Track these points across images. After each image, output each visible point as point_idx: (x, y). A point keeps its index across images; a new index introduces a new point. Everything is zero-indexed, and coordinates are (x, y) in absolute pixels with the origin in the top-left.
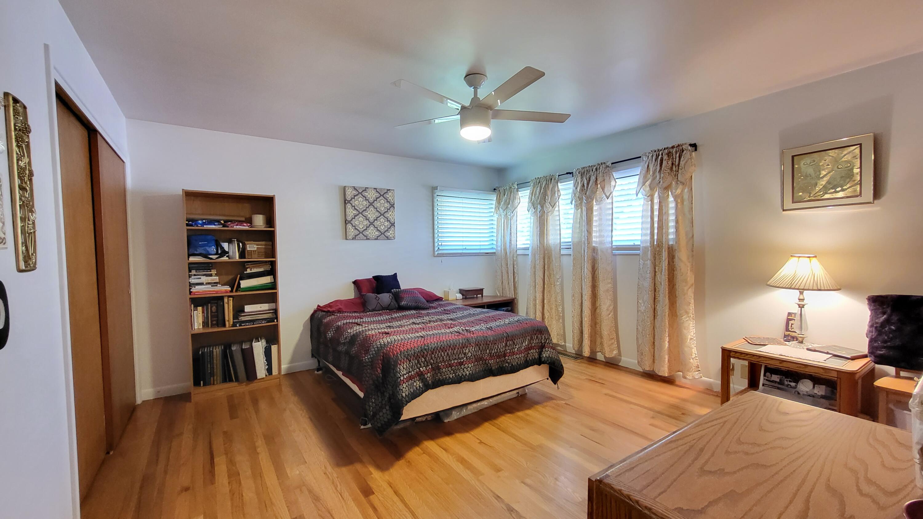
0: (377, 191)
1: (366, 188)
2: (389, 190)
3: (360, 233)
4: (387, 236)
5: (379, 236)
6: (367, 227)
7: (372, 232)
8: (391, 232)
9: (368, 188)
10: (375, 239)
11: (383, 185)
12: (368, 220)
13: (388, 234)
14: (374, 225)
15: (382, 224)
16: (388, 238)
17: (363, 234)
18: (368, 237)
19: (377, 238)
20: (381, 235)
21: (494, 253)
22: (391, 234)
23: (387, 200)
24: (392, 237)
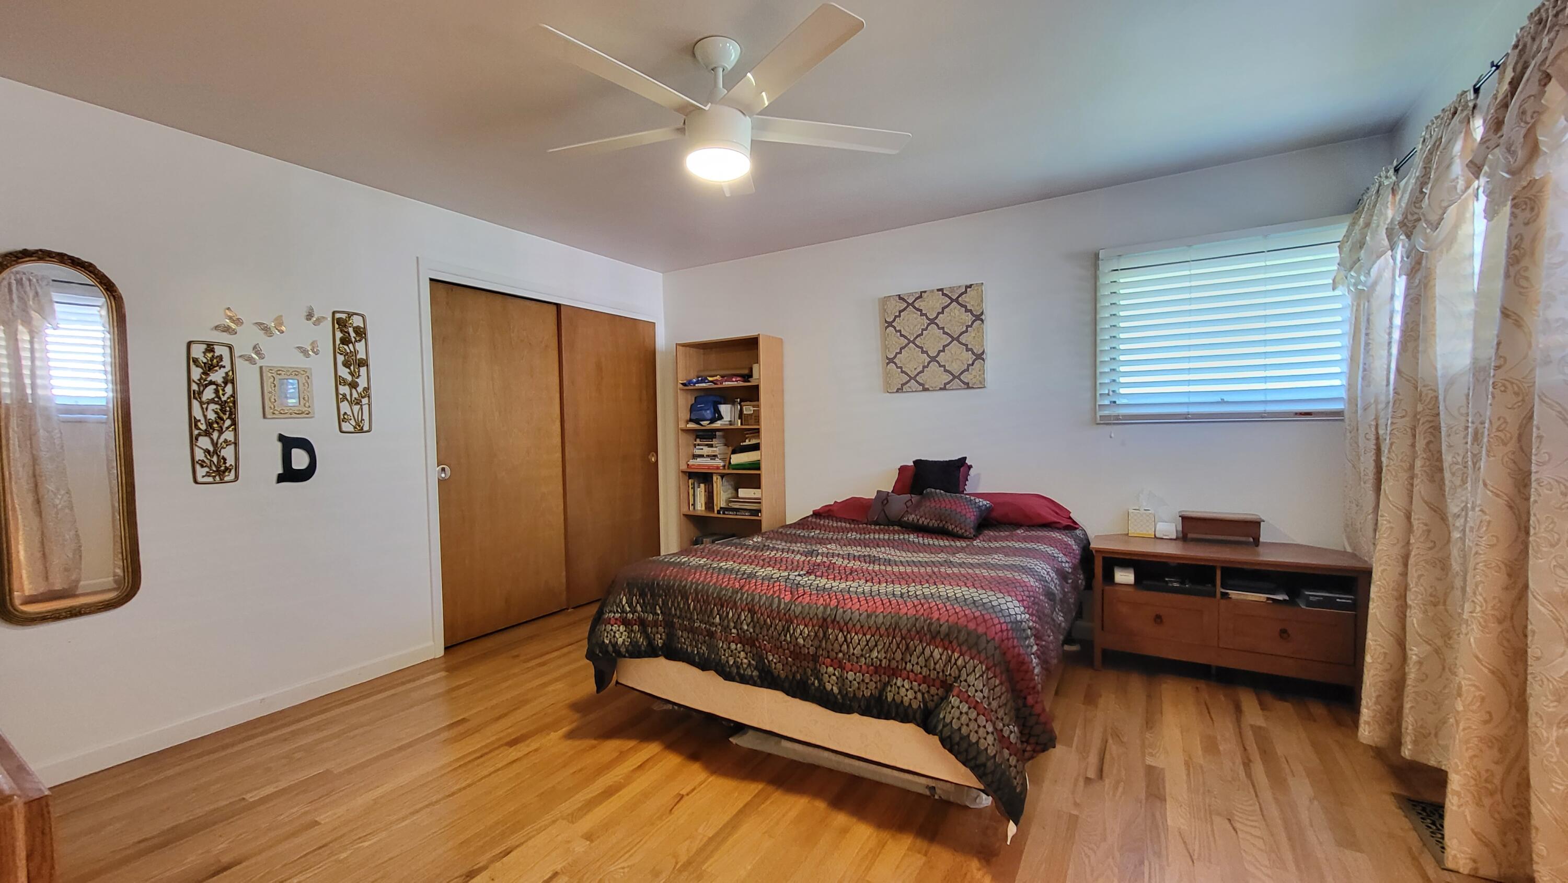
0: (944, 294)
1: (921, 292)
2: (970, 286)
3: (911, 378)
4: (966, 381)
5: (949, 383)
6: (924, 367)
7: (935, 376)
8: (974, 373)
9: (925, 292)
10: (941, 389)
11: (953, 279)
12: (926, 352)
13: (966, 377)
14: (938, 362)
15: (956, 358)
16: (968, 386)
17: (917, 382)
18: (926, 386)
19: (945, 386)
20: (952, 380)
21: (1339, 413)
22: (975, 377)
23: (965, 307)
24: (978, 382)
